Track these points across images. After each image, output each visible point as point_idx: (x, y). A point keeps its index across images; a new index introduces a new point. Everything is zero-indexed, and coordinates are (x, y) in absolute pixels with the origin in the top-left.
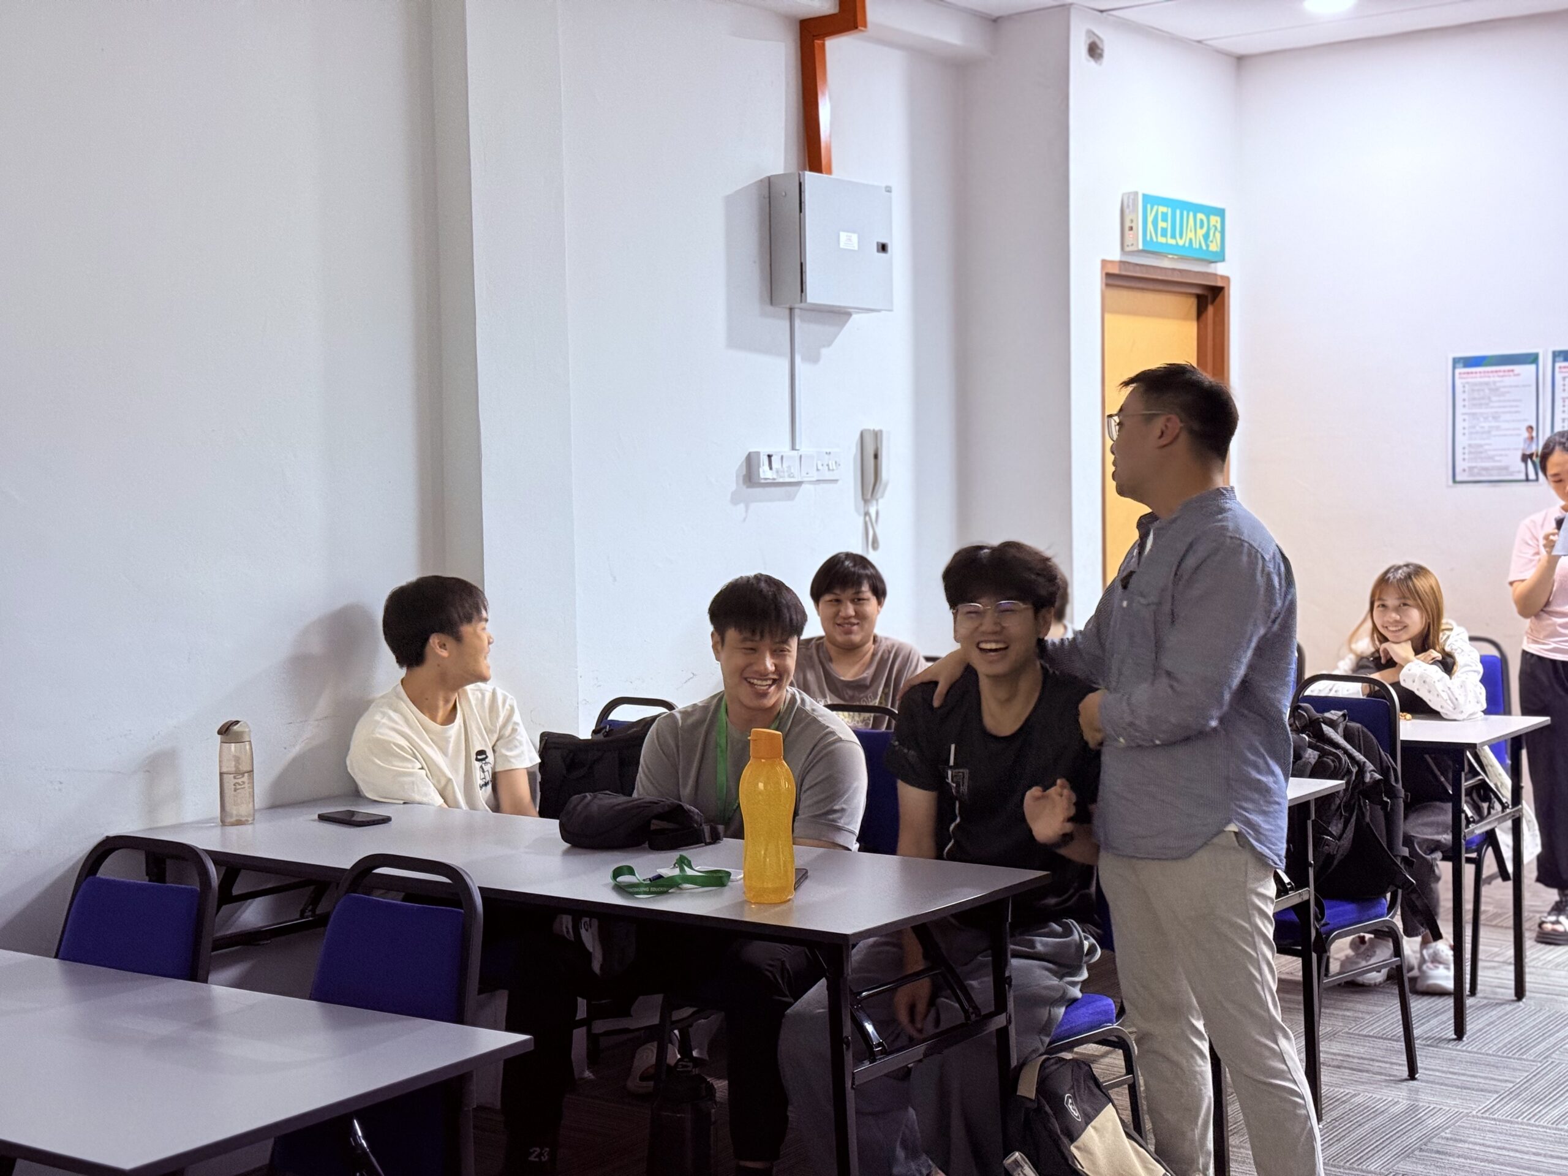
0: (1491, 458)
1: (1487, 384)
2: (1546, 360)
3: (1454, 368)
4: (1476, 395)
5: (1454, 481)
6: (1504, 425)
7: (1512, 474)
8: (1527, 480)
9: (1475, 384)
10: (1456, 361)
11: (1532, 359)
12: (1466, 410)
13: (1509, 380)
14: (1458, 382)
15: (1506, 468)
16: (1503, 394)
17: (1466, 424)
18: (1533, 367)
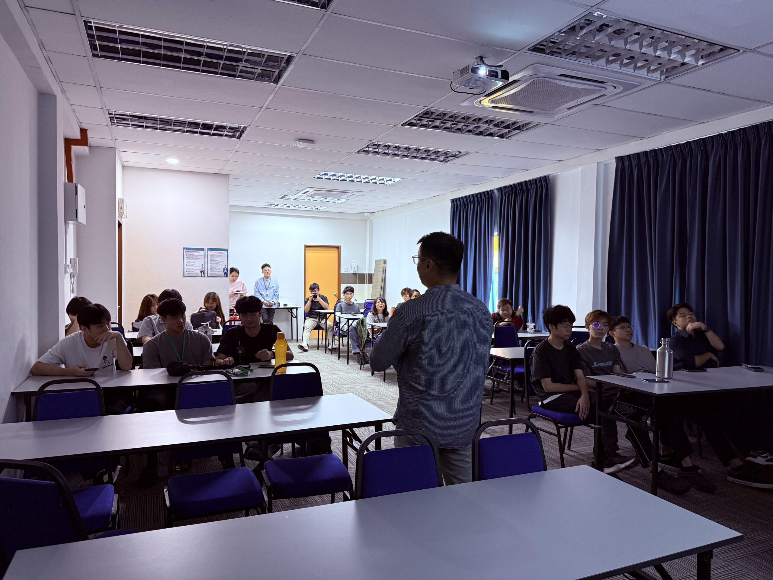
0: (193, 271)
1: (192, 254)
2: (206, 250)
3: (184, 250)
4: (189, 257)
5: (184, 276)
6: (196, 264)
7: (198, 275)
8: (202, 277)
9: (189, 254)
10: (184, 248)
11: (203, 249)
12: (187, 260)
13: (197, 254)
14: (185, 253)
15: (197, 274)
16: (196, 257)
17: (187, 263)
18: (203, 251)
